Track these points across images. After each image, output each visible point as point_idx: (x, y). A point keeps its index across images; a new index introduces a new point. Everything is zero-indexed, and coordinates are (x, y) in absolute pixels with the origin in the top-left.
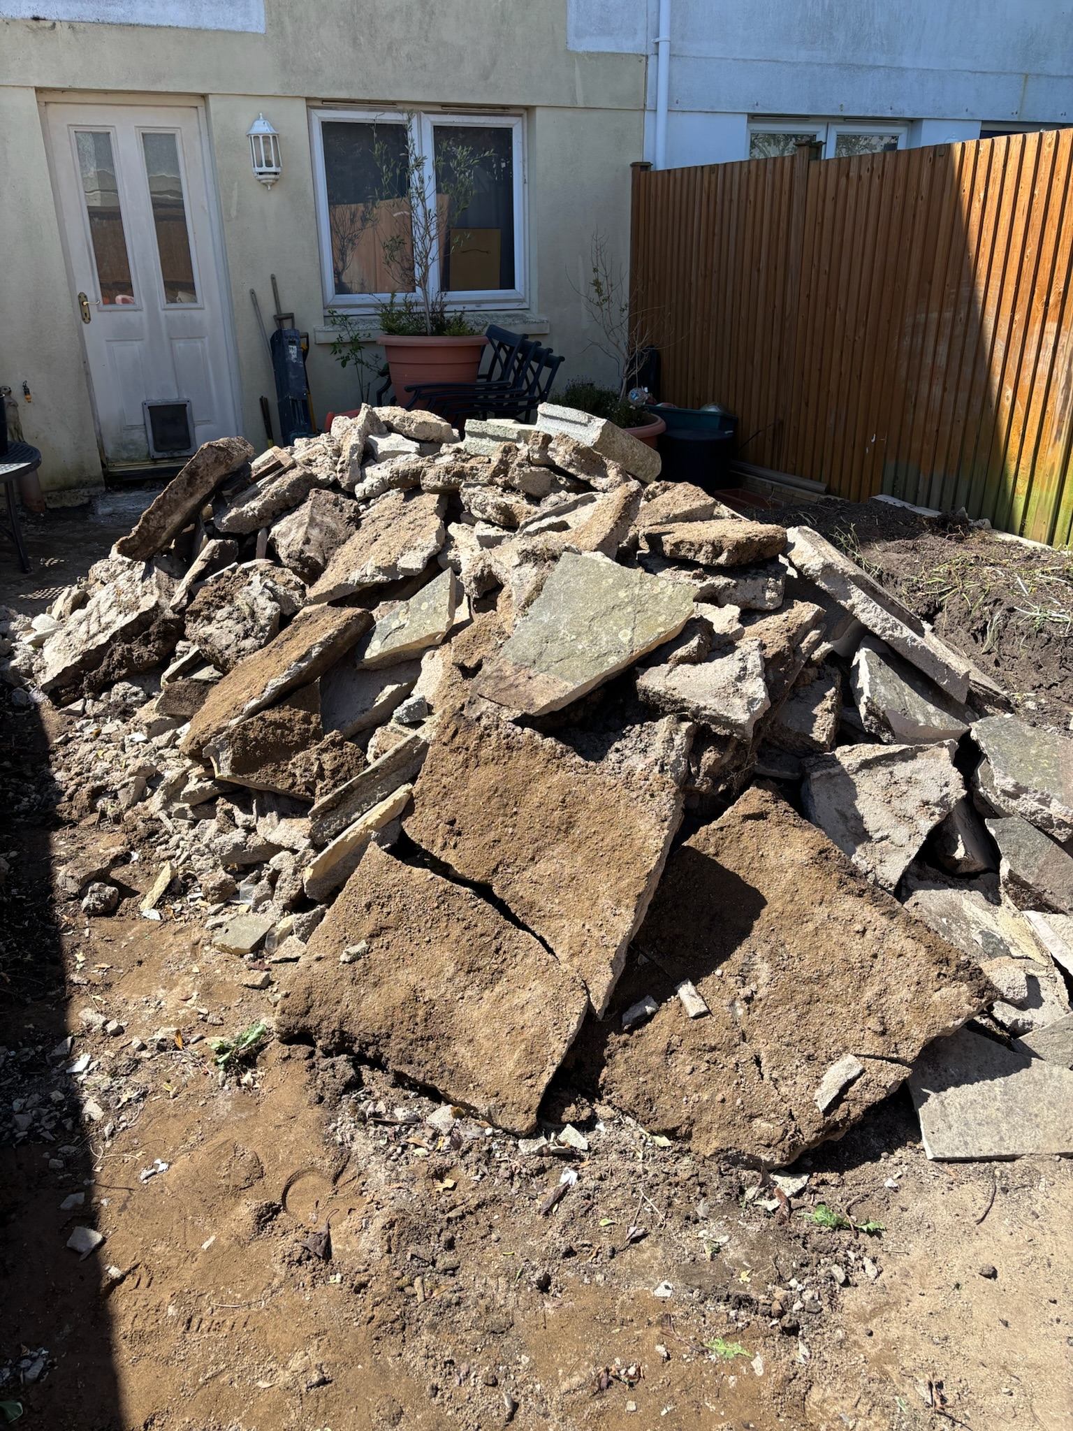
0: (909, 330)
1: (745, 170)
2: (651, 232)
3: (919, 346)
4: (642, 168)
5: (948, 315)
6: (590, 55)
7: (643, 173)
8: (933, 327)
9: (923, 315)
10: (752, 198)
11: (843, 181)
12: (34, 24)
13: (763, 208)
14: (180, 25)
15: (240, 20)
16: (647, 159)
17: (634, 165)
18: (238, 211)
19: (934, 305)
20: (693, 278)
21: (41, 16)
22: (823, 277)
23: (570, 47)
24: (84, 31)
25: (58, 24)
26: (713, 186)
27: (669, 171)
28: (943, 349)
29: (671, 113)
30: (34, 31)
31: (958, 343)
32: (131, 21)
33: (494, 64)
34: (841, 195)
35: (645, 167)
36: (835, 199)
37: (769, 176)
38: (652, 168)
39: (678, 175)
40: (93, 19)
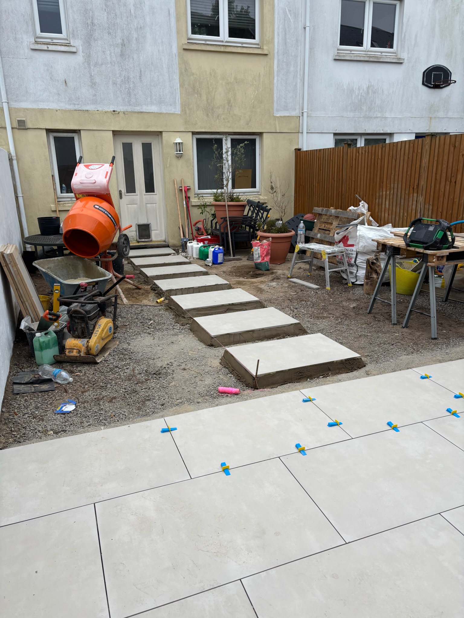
0: (378, 197)
1: (329, 151)
2: (301, 170)
3: (381, 202)
4: (298, 150)
5: (388, 193)
6: (281, 117)
7: (299, 151)
8: (384, 196)
9: (381, 193)
10: (331, 159)
11: (358, 154)
12: (113, 112)
13: (335, 162)
14: (155, 112)
15: (173, 110)
16: (300, 147)
17: (295, 149)
18: (169, 165)
19: (384, 190)
20: (314, 184)
21: (116, 110)
22: (353, 182)
23: (275, 115)
24: (128, 114)
25: (120, 113)
26: (320, 155)
27: (307, 151)
28: (387, 203)
29: (308, 134)
30: (113, 114)
31: (391, 200)
32: (141, 111)
33: (250, 120)
34: (357, 158)
35: (299, 150)
36: (356, 159)
37: (336, 152)
38: (302, 150)
39: (309, 152)
40: (130, 111)
